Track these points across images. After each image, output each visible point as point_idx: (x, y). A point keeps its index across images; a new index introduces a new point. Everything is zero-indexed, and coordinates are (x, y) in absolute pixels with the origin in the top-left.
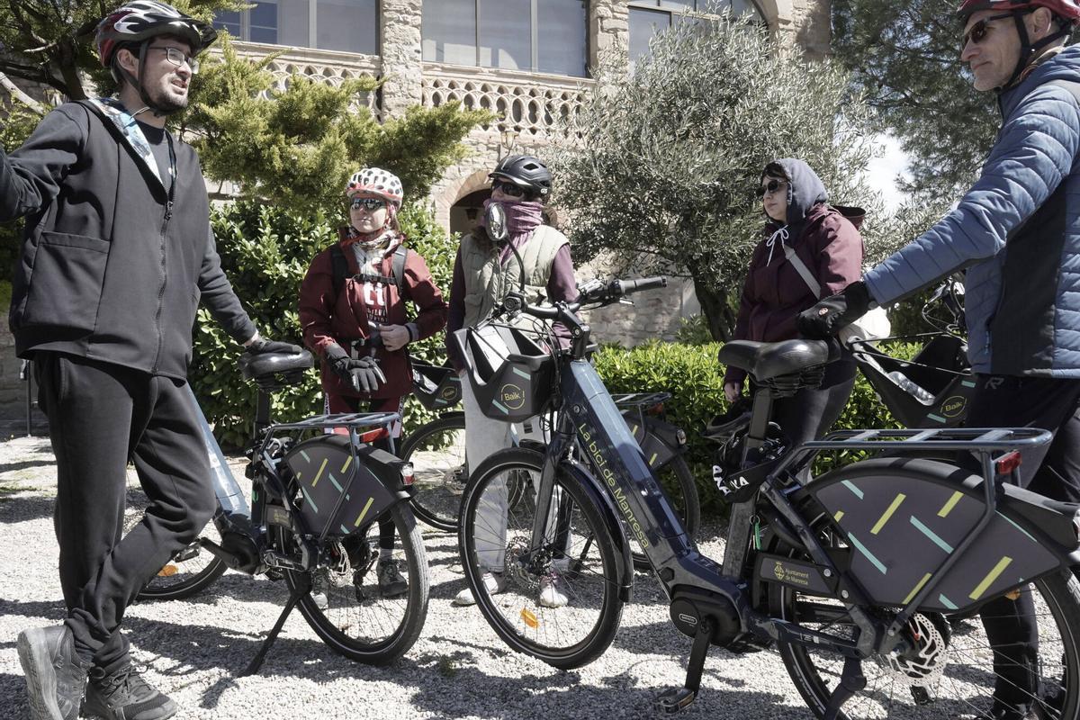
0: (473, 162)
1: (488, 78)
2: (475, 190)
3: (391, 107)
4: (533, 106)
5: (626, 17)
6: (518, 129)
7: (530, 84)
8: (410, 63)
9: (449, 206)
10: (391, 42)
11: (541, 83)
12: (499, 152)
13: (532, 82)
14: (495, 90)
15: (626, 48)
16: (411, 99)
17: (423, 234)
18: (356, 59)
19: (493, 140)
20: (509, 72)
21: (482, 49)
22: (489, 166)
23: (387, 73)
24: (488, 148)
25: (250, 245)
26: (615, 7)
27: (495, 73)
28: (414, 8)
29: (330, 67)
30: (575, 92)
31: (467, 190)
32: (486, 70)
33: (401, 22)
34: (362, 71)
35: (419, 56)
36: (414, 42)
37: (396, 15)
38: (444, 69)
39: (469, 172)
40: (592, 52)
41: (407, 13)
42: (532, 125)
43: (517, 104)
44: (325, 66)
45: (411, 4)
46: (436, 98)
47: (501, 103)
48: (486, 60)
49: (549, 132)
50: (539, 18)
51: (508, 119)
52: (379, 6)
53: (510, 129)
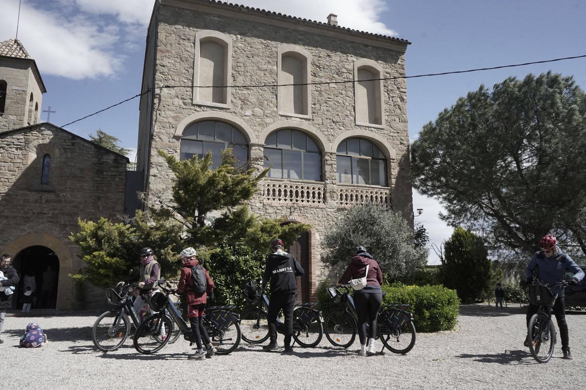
0: (281, 213)
1: (287, 183)
4: (302, 192)
5: (335, 160)
6: (297, 201)
7: (301, 184)
11: (305, 184)
12: (291, 209)
14: (289, 187)
15: (335, 171)
16: (260, 191)
19: (288, 205)
20: (294, 180)
21: (284, 170)
22: (287, 214)
24: (287, 208)
26: (331, 156)
27: (289, 181)
28: (261, 159)
30: (317, 186)
32: (286, 180)
33: (257, 164)
37: (255, 162)
38: (271, 180)
39: (280, 217)
40: (323, 172)
41: (259, 161)
42: (302, 199)
43: (297, 192)
46: (268, 190)
47: (291, 192)
48: (285, 176)
49: (308, 201)
50: (304, 160)
51: (293, 197)
52: (249, 158)
53: (294, 201)
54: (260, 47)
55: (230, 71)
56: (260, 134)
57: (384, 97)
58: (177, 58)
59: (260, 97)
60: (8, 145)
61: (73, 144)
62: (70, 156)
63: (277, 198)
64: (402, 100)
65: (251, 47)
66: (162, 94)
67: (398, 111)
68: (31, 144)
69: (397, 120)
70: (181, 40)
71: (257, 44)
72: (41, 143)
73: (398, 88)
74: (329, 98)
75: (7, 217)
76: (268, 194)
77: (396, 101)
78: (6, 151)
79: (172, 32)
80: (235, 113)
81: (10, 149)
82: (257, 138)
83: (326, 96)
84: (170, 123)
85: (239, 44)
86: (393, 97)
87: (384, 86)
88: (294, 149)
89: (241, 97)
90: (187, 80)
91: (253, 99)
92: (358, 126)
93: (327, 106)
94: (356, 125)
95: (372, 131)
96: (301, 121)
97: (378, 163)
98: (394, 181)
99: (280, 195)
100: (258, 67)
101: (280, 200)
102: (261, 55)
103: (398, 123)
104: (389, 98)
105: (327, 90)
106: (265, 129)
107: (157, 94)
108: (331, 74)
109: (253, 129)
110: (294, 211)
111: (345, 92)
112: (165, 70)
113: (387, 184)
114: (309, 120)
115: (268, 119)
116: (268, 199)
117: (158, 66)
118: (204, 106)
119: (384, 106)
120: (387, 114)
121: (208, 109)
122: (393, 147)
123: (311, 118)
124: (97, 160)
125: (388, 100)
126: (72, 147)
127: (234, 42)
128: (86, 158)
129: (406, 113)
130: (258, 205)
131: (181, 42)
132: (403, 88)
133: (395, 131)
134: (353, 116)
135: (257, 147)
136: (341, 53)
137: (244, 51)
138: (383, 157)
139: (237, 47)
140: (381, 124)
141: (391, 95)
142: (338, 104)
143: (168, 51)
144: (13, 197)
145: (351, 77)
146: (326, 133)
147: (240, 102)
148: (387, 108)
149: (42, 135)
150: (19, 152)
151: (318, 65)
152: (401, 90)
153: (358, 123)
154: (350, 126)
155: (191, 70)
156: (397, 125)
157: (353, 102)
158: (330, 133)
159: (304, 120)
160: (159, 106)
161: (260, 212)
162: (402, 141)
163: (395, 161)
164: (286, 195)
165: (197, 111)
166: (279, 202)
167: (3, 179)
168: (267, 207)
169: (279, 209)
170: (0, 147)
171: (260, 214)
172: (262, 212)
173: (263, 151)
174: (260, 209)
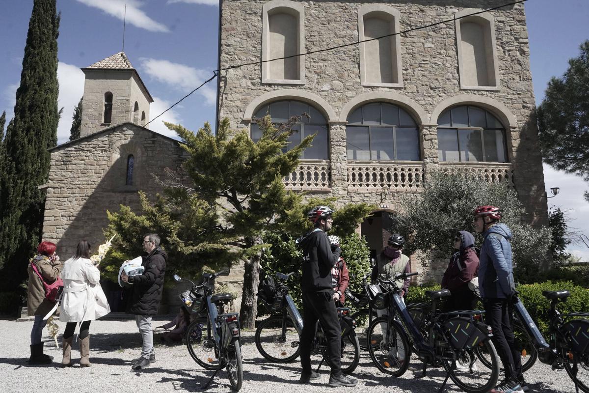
0: (370, 201)
1: (376, 165)
3: (335, 180)
4: (396, 175)
5: (436, 133)
6: (389, 185)
7: (394, 166)
8: (342, 162)
10: (334, 154)
11: (399, 165)
12: (381, 196)
14: (379, 169)
15: (437, 147)
16: (343, 177)
18: (320, 162)
19: (378, 191)
20: (384, 161)
21: (372, 151)
22: (377, 202)
23: (333, 167)
24: (377, 195)
25: (285, 243)
27: (378, 162)
28: (343, 139)
30: (414, 167)
32: (374, 162)
33: (338, 145)
34: (322, 166)
35: (346, 159)
36: (343, 153)
37: (336, 143)
38: (356, 163)
40: (421, 149)
41: (340, 141)
42: (396, 183)
43: (389, 175)
44: (308, 166)
45: (342, 138)
46: (354, 175)
47: (381, 175)
48: (374, 157)
49: (403, 186)
50: (397, 138)
51: (384, 181)
52: (329, 139)
53: (386, 186)
54: (337, 11)
55: (303, 43)
56: (340, 110)
57: (497, 51)
58: (244, 35)
59: (339, 68)
60: (94, 148)
61: (154, 142)
62: (151, 155)
63: (364, 183)
64: (523, 52)
65: (326, 12)
66: (228, 76)
67: (518, 67)
68: (114, 146)
69: (517, 78)
70: (247, 15)
71: (333, 8)
72: (124, 143)
73: (516, 39)
74: (424, 61)
75: (94, 220)
76: (354, 180)
77: (514, 54)
78: (93, 154)
79: (237, 8)
80: (310, 89)
81: (96, 152)
82: (337, 115)
83: (420, 58)
84: (237, 106)
85: (313, 11)
86: (509, 51)
87: (497, 38)
88: (383, 124)
89: (316, 71)
90: (255, 57)
91: (330, 71)
92: (464, 90)
93: (422, 71)
94: (460, 90)
95: (482, 94)
96: (390, 91)
97: (495, 135)
98: (515, 154)
99: (368, 180)
100: (335, 34)
101: (368, 185)
102: (338, 20)
103: (518, 82)
104: (504, 52)
105: (422, 52)
106: (347, 105)
107: (223, 77)
108: (426, 32)
109: (332, 105)
110: (385, 198)
111: (445, 51)
112: (231, 49)
113: (507, 159)
114: (400, 89)
115: (350, 92)
116: (354, 185)
117: (224, 46)
118: (274, 85)
119: (497, 63)
120: (503, 72)
121: (280, 87)
122: (512, 112)
123: (403, 86)
124: (177, 156)
125: (503, 55)
126: (153, 145)
127: (307, 9)
128: (167, 156)
129: (528, 68)
130: (342, 192)
131: (248, 17)
132: (523, 38)
133: (515, 93)
134: (456, 79)
135: (338, 126)
136: (438, 5)
137: (319, 18)
138: (500, 127)
139: (311, 15)
140: (495, 86)
141: (507, 48)
142: (437, 67)
143: (233, 29)
144: (99, 198)
145: (452, 32)
146: (423, 102)
147: (316, 76)
148: (502, 65)
149: (124, 135)
150: (104, 154)
151: (409, 23)
152: (521, 40)
153: (463, 86)
154: (452, 91)
155: (259, 47)
156: (517, 84)
157: (456, 61)
158: (427, 102)
159: (393, 90)
160: (225, 89)
161: (345, 201)
162: (524, 105)
163: (517, 129)
164: (375, 180)
165: (267, 91)
166: (367, 188)
167: (90, 182)
168: (353, 195)
169: (367, 197)
170: (87, 151)
171: (344, 203)
172: (346, 201)
173: (345, 130)
174: (344, 197)
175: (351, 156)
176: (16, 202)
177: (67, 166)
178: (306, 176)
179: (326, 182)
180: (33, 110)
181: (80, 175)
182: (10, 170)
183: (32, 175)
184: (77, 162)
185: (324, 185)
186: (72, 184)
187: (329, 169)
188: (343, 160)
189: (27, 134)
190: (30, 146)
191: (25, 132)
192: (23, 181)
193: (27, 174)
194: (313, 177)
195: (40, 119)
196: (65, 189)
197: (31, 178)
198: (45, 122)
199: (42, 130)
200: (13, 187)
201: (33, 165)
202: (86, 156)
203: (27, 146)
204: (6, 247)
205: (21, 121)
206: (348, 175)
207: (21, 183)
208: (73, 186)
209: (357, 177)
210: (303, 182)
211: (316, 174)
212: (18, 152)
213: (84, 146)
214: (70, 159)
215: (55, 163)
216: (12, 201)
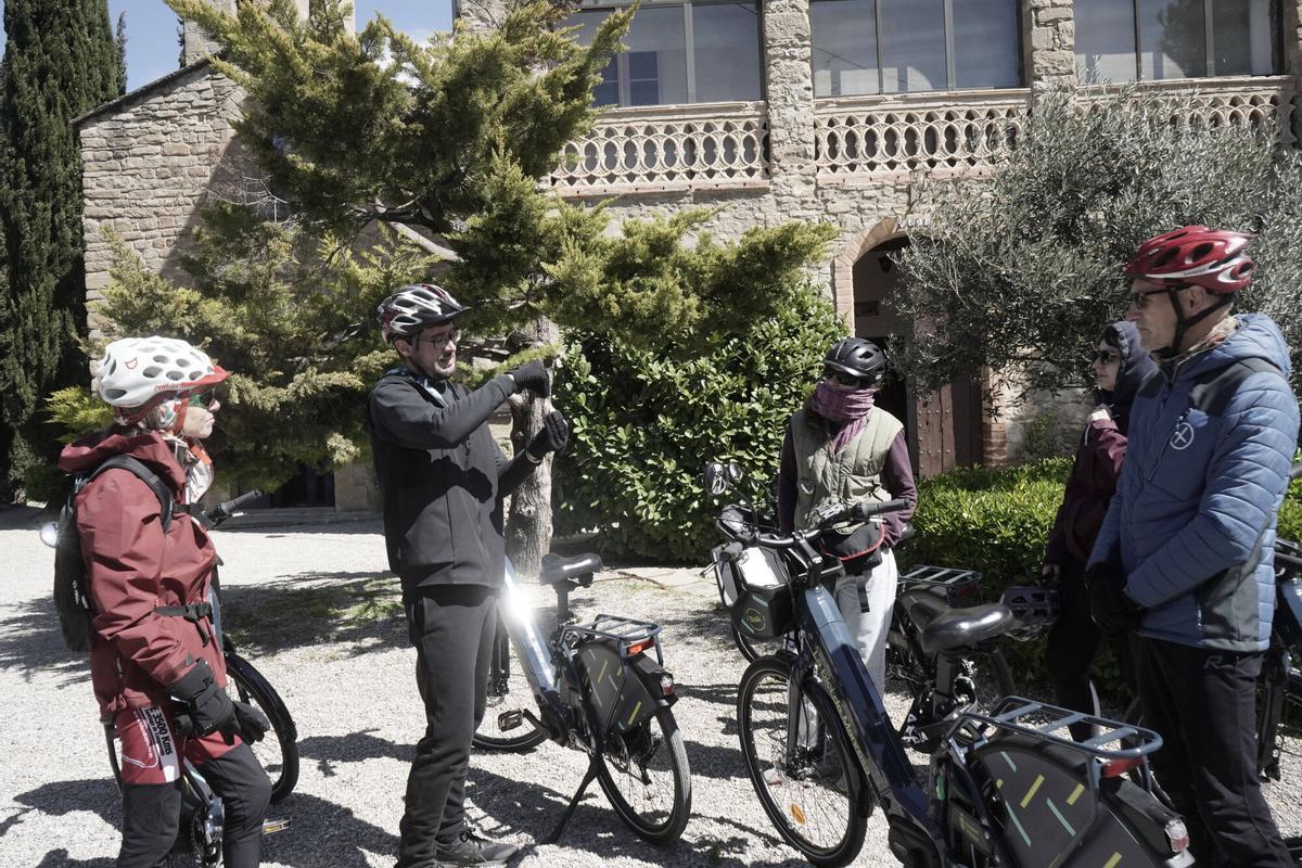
0: (878, 209)
1: (893, 106)
2: (882, 241)
3: (780, 157)
4: (951, 132)
5: (1070, 2)
6: (932, 163)
7: (946, 106)
8: (799, 105)
9: (851, 264)
10: (777, 83)
11: (960, 103)
12: (909, 194)
13: (948, 103)
14: (902, 119)
15: (1071, 41)
16: (803, 145)
17: (805, 318)
18: (739, 109)
19: (901, 180)
20: (919, 95)
21: (884, 70)
22: (898, 211)
23: (774, 120)
24: (896, 191)
27: (901, 99)
28: (801, 38)
29: (711, 121)
30: (1004, 107)
31: (872, 242)
32: (890, 97)
33: (788, 57)
34: (745, 120)
35: (810, 94)
36: (802, 78)
37: (780, 51)
38: (840, 105)
39: (874, 222)
40: (1026, 53)
41: (794, 46)
42: (951, 155)
43: (931, 133)
44: (706, 121)
45: (797, 35)
46: (832, 139)
47: (911, 135)
48: (891, 84)
49: (972, 161)
50: (956, 21)
51: (919, 152)
52: (762, 43)
53: (923, 165)
60: (181, 110)
63: (862, 160)
68: (228, 101)
76: (833, 153)
78: (180, 125)
81: (186, 121)
99: (872, 150)
101: (872, 166)
110: (919, 199)
113: (1280, 66)
116: (834, 168)
130: (800, 190)
135: (785, 1)
150: (207, 125)
164: (892, 149)
166: (869, 173)
167: (181, 199)
168: (830, 194)
169: (870, 198)
170: (166, 118)
171: (807, 220)
172: (813, 212)
173: (807, 12)
174: (806, 202)
175: (824, 87)
176: (41, 255)
177: (123, 161)
178: (700, 151)
179: (757, 164)
180: (47, 25)
181: (155, 182)
182: (16, 178)
183: (68, 187)
184: (144, 150)
185: (750, 172)
186: (140, 206)
187: (765, 127)
188: (801, 98)
189: (41, 88)
190: (52, 116)
191: (36, 81)
192: (49, 205)
193: (55, 187)
194: (720, 151)
195: (65, 46)
196: (126, 220)
197: (67, 196)
198: (79, 52)
199: (75, 76)
200: (29, 219)
201: (66, 165)
202: (165, 134)
203: (44, 116)
204: (35, 363)
205: (22, 53)
206: (817, 141)
207: (45, 210)
208: (143, 212)
209: (842, 145)
210: (693, 168)
211: (729, 144)
212: (26, 133)
213: (157, 107)
214: (126, 143)
215: (94, 156)
216: (28, 253)
